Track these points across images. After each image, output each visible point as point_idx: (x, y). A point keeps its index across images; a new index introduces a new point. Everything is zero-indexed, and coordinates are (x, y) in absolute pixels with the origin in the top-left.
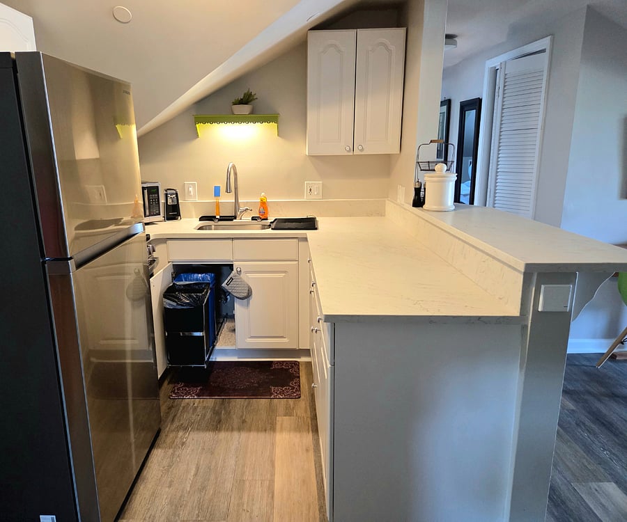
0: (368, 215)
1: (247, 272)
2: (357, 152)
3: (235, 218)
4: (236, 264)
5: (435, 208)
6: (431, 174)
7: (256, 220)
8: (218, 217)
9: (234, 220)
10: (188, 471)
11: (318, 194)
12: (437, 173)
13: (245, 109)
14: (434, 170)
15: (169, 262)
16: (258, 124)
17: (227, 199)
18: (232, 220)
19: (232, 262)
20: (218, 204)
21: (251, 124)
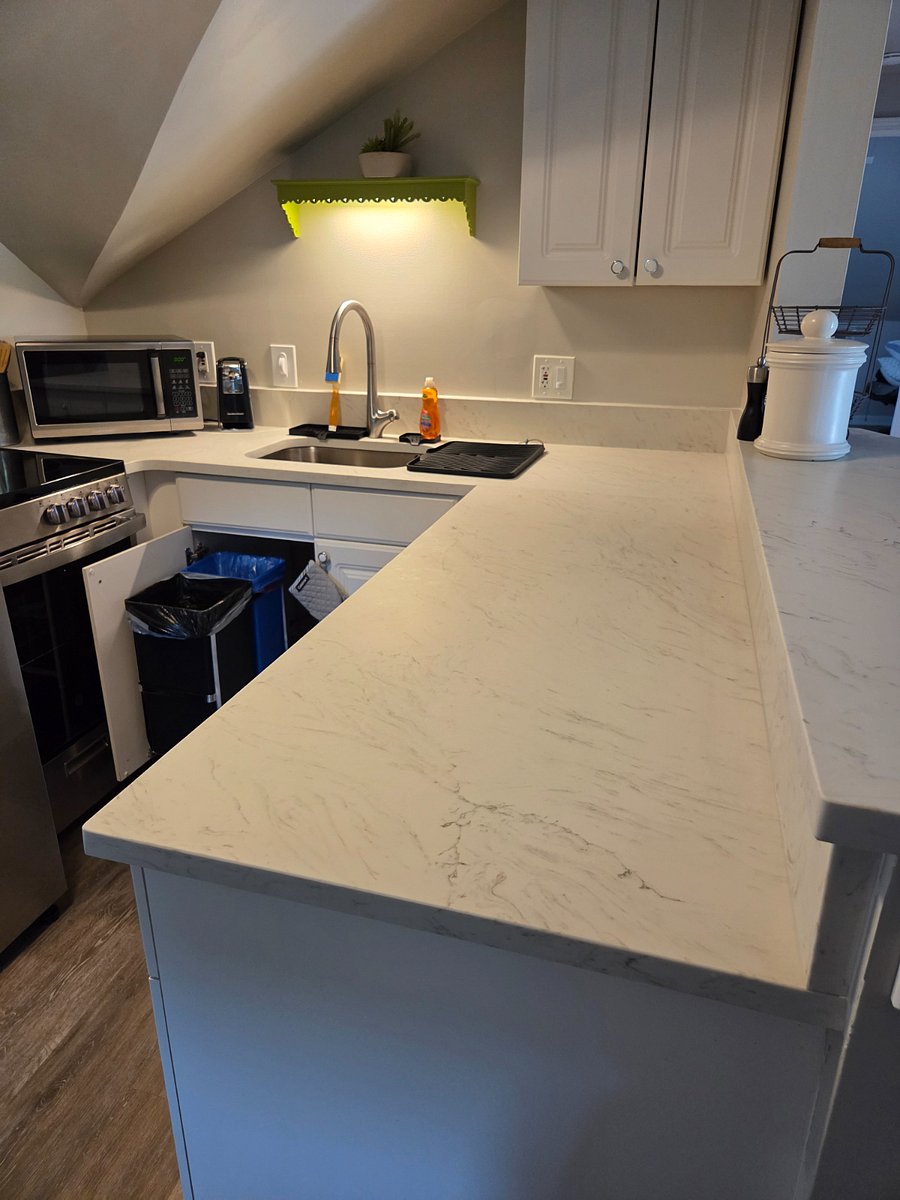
0: (681, 446)
1: (343, 566)
2: (644, 279)
3: (366, 433)
4: (320, 545)
5: (784, 447)
6: (791, 341)
7: (408, 441)
8: (332, 428)
9: (365, 439)
10: (50, 1034)
11: (563, 386)
12: (807, 340)
13: (388, 164)
14: (799, 332)
15: (184, 525)
16: (419, 203)
17: (354, 389)
18: (357, 438)
19: (313, 538)
20: (336, 398)
21: (402, 204)
